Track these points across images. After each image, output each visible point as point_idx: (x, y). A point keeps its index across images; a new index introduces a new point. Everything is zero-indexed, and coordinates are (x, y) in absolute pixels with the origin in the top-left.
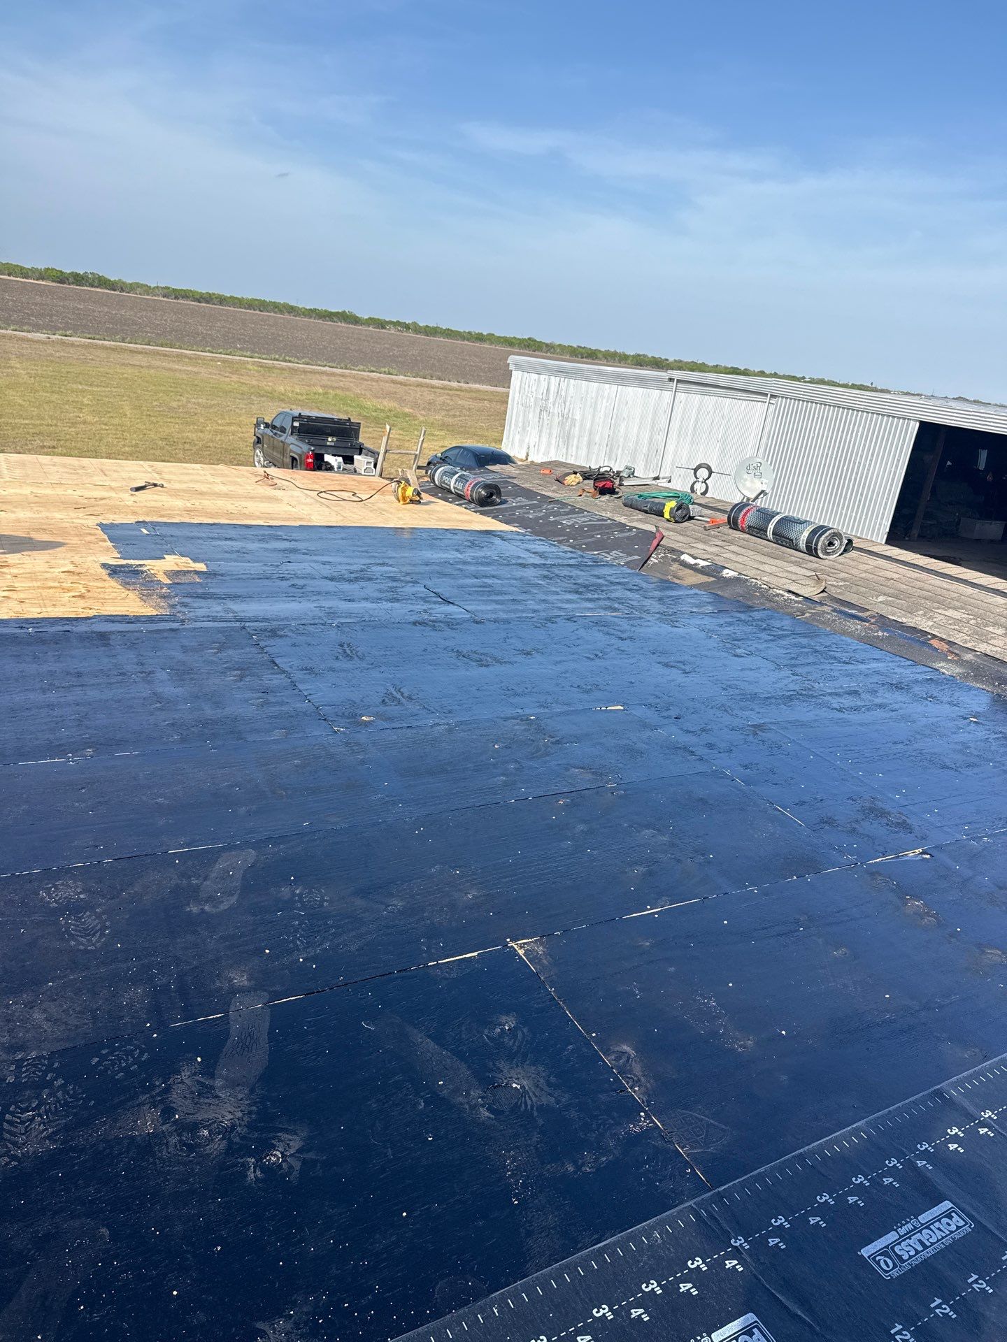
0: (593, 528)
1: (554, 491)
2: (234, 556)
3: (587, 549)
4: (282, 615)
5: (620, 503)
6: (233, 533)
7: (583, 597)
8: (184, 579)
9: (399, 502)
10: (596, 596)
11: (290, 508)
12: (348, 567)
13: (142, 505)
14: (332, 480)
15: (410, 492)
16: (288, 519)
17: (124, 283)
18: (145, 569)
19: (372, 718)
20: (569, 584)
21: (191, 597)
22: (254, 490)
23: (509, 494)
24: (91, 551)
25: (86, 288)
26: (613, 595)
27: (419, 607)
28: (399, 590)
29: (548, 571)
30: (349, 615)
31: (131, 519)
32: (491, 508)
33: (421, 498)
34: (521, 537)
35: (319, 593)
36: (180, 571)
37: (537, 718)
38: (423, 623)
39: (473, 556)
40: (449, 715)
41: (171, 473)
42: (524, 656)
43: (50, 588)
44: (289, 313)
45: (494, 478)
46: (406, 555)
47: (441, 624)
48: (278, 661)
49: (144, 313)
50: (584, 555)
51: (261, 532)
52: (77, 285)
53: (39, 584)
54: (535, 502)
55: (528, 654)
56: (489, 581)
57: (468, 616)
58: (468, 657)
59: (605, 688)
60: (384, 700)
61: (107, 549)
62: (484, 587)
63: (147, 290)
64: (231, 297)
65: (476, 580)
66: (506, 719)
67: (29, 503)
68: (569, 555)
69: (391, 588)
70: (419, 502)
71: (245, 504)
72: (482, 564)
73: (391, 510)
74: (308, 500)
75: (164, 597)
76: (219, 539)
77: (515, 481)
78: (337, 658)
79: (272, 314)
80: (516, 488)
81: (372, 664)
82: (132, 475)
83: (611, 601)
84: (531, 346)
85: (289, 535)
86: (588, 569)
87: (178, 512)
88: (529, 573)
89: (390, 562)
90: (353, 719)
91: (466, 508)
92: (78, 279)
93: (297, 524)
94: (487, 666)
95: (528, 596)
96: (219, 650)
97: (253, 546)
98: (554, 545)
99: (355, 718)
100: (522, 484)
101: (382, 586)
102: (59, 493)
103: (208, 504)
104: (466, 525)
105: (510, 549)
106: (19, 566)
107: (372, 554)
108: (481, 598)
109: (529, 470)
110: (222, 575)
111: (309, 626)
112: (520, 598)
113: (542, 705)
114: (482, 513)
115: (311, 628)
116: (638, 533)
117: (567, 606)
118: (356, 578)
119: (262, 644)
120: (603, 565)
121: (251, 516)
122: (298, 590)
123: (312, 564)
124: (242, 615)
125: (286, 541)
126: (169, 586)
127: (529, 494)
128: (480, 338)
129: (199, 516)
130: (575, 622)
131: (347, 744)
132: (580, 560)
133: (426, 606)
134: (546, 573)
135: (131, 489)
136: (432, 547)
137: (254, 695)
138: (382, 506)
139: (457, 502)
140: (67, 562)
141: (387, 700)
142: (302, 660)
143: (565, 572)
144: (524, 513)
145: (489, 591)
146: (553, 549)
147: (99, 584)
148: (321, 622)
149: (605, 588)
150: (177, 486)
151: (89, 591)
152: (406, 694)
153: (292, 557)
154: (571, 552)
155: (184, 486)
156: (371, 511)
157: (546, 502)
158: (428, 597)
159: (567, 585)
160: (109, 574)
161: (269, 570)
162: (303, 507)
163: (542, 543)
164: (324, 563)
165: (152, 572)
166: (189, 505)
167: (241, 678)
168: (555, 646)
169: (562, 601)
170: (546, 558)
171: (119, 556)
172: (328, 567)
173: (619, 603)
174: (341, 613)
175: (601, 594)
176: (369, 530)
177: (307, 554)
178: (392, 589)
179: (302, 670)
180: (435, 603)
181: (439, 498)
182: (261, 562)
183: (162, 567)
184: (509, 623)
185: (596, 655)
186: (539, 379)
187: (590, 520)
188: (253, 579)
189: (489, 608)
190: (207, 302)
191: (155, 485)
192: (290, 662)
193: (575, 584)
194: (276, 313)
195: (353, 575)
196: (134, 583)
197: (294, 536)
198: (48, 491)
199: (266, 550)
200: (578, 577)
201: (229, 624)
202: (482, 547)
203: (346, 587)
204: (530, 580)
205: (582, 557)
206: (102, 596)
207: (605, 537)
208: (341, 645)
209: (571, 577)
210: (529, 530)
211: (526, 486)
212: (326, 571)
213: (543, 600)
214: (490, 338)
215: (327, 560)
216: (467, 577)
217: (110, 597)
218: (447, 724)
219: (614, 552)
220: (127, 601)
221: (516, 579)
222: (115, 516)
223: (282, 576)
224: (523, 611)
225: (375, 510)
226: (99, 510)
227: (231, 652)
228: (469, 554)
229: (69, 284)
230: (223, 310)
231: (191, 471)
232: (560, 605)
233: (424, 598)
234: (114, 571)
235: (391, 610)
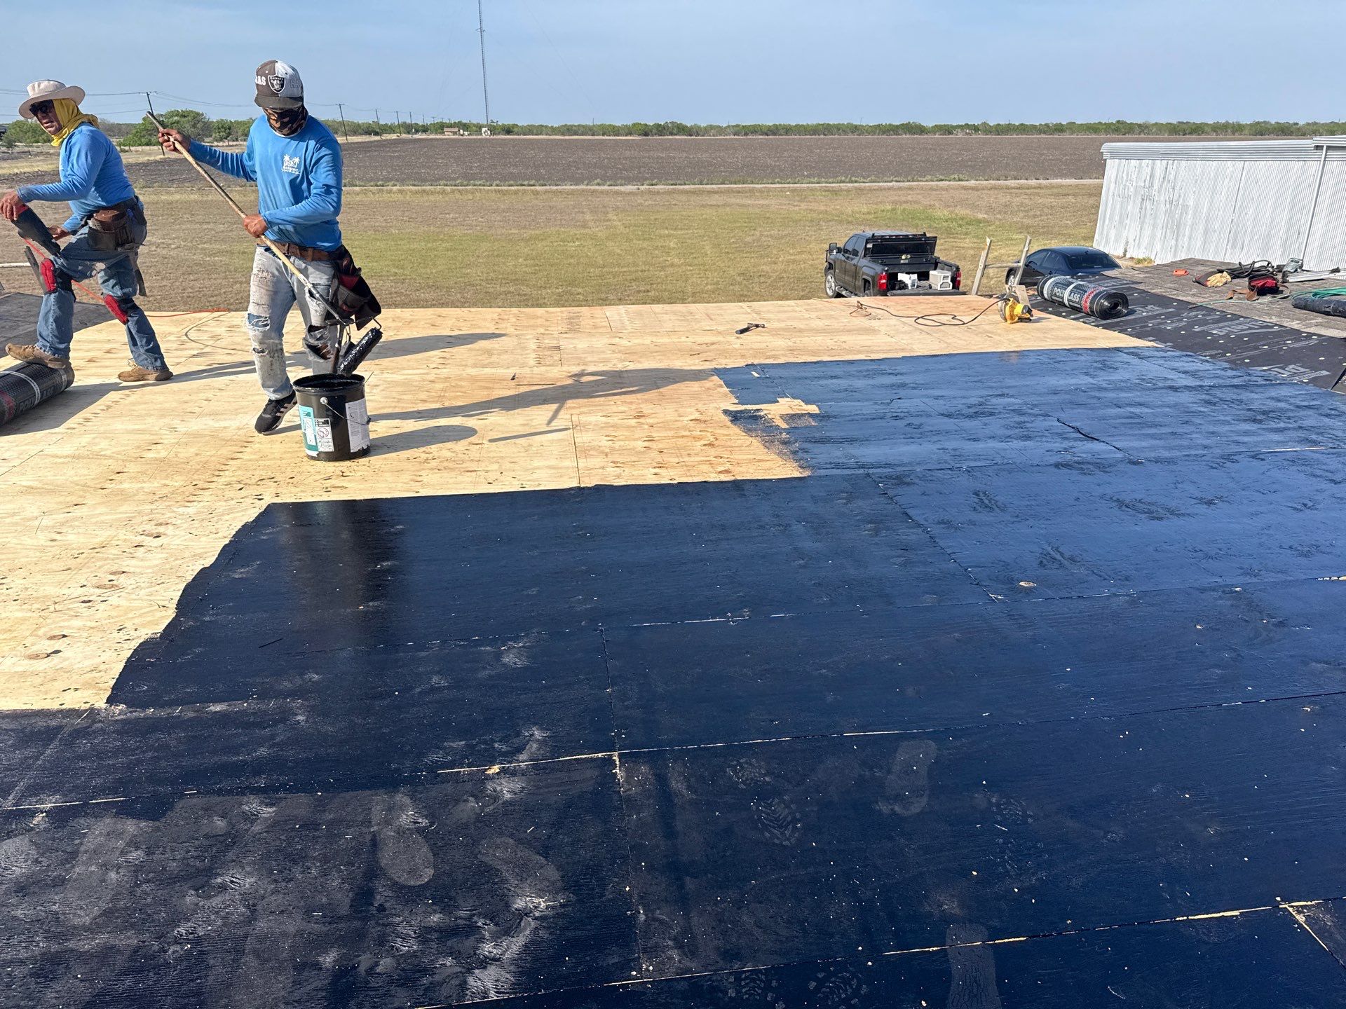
0: (1255, 337)
1: (1193, 295)
2: (842, 395)
3: (1251, 364)
4: (906, 460)
5: (1288, 304)
6: (838, 371)
7: (1263, 426)
8: (800, 423)
9: (1006, 320)
10: (1282, 425)
11: (889, 339)
12: (964, 401)
13: (749, 347)
14: (928, 304)
15: (1019, 309)
16: (889, 351)
17: (699, 127)
18: (762, 414)
19: (1031, 584)
20: (1240, 410)
21: (810, 442)
22: (849, 322)
23: (1137, 302)
24: (711, 398)
25: (666, 137)
26: (1306, 423)
27: (1057, 445)
28: (1028, 425)
29: (1210, 395)
30: (978, 457)
31: (741, 363)
32: (1116, 320)
33: (1032, 316)
34: (1162, 354)
35: (938, 433)
36: (794, 415)
37: (1245, 590)
38: (1067, 466)
39: (1109, 381)
40: (1127, 583)
41: (769, 312)
42: (1205, 506)
43: (683, 437)
44: (852, 132)
45: (1113, 285)
46: (1028, 383)
47: (1091, 467)
48: (911, 512)
49: (718, 154)
50: (1251, 372)
51: (865, 368)
52: (659, 135)
53: (670, 433)
54: (1171, 310)
55: (1210, 503)
56: (1137, 410)
57: (1119, 455)
58: (1133, 507)
59: (1328, 550)
60: (1041, 562)
61: (725, 395)
62: (1131, 418)
63: (720, 130)
64: (797, 126)
65: (1119, 410)
66: (1203, 590)
67: (651, 353)
68: (1230, 373)
69: (1019, 423)
70: (1029, 320)
71: (844, 338)
72: (1121, 389)
73: (999, 331)
74: (906, 328)
75: (785, 443)
76: (825, 377)
77: (1141, 287)
78: (975, 509)
79: (836, 136)
80: (1144, 295)
81: (1017, 516)
82: (735, 317)
83: (1305, 432)
84: (1122, 130)
85: (893, 368)
86: (1260, 389)
87: (783, 352)
88: (1185, 398)
89: (1011, 392)
90: (1010, 584)
91: (1084, 322)
92: (661, 130)
93: (900, 355)
94: (1160, 519)
95: (1192, 428)
96: (849, 500)
97: (859, 383)
98: (1207, 361)
99: (1012, 583)
100: (1151, 289)
101: (1008, 422)
102: (675, 340)
103: (808, 341)
104: (1090, 342)
105: (1153, 369)
106: (653, 415)
107: (987, 384)
108: (1131, 432)
109: (1156, 272)
110: (835, 417)
111: (937, 472)
112: (1179, 430)
113: (1248, 572)
114: (1105, 327)
115: (939, 474)
116: (1320, 343)
117: (1246, 439)
118: (976, 413)
119: (890, 493)
120: (1280, 384)
121: (851, 351)
122: (915, 430)
123: (924, 400)
124: (864, 460)
125: (890, 376)
126: (788, 431)
127: (1162, 301)
128: (1059, 129)
129: (802, 355)
130: (1262, 460)
131: (1011, 616)
132: (1247, 378)
133: (1066, 444)
134: (1207, 397)
135: (737, 332)
136: (1055, 372)
137: (894, 553)
138: (987, 327)
139: (1072, 317)
140: (693, 410)
141: (1044, 560)
142: (937, 512)
143: (1231, 395)
144: (1159, 324)
145: (1139, 423)
146: (1207, 366)
147: (725, 432)
148: (949, 466)
149: (1291, 414)
150: (776, 325)
151: (717, 439)
152: (1067, 555)
153: (902, 393)
154: (1232, 369)
155: (783, 325)
156: (976, 335)
157: (1186, 309)
158: (1065, 433)
159: (1238, 412)
160: (731, 421)
161: (881, 410)
162: (901, 335)
163: (1190, 359)
164: (937, 398)
165: (770, 416)
166: (791, 344)
167: (877, 532)
168: (1244, 493)
169: (1238, 433)
170: (1201, 378)
171: (737, 401)
172: (941, 402)
173: (1318, 434)
174: (968, 456)
175: (1289, 423)
176: (978, 356)
177: (914, 388)
178: (1021, 425)
179: (939, 523)
180: (1076, 439)
181: (1050, 313)
182: (871, 400)
183: (779, 409)
184: (1175, 463)
185: (1305, 505)
186: (1140, 165)
187: (1250, 328)
188: (867, 419)
189: (1144, 444)
190: (774, 134)
191: (757, 326)
192: (923, 514)
193: (1249, 410)
194: (839, 135)
195: (971, 410)
196: (755, 430)
197: (899, 369)
198: (665, 340)
199: (873, 386)
200: (1252, 401)
201: (853, 471)
202: (1116, 369)
203: (968, 424)
204: (1188, 407)
205: (1249, 375)
206: (729, 443)
207: (1275, 348)
208: (976, 494)
209: (1241, 401)
210: (1168, 344)
211: (1157, 291)
212: (941, 406)
213: (1213, 433)
214: (1072, 127)
215: (940, 394)
216: (1107, 406)
217: (736, 445)
218: (1127, 595)
219: (1293, 366)
220: (752, 448)
221: (1169, 407)
222: (727, 360)
223: (896, 414)
224: (1190, 447)
225: (981, 333)
226: (710, 355)
227: (860, 503)
228: (1102, 378)
229: (653, 135)
230: (789, 139)
231: (786, 309)
232: (1237, 438)
233: (1061, 434)
234: (736, 417)
235: (1025, 450)
